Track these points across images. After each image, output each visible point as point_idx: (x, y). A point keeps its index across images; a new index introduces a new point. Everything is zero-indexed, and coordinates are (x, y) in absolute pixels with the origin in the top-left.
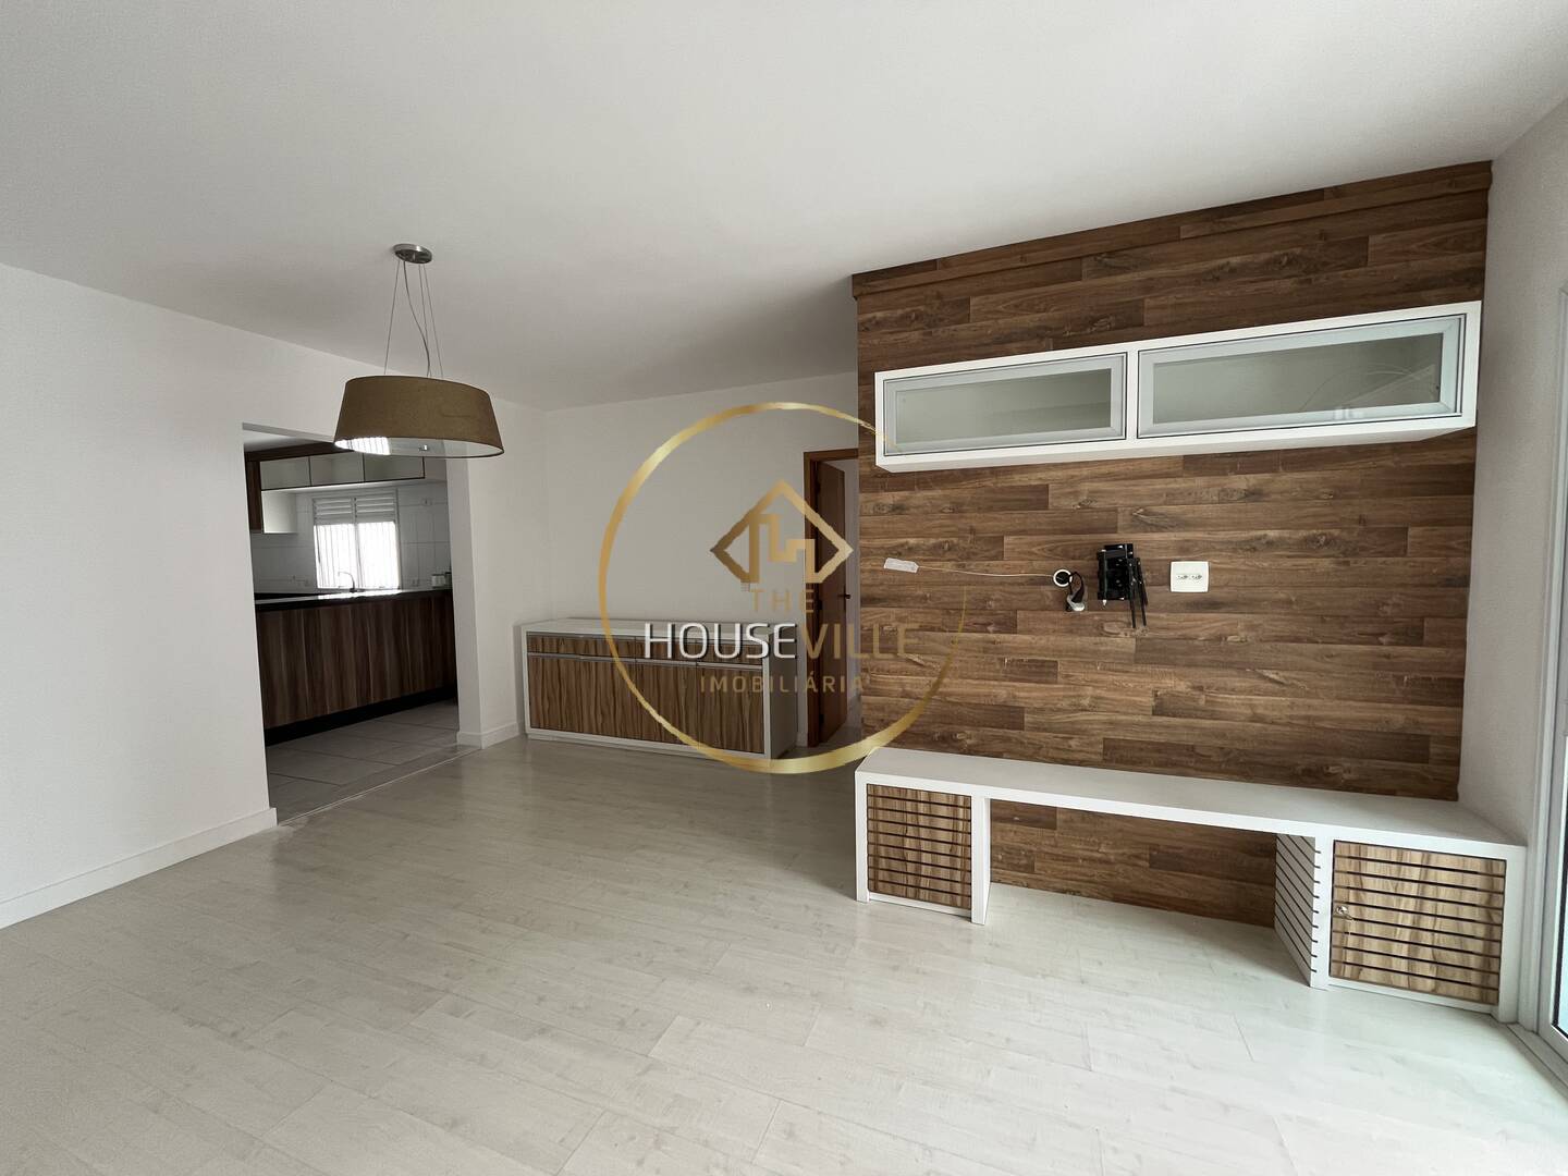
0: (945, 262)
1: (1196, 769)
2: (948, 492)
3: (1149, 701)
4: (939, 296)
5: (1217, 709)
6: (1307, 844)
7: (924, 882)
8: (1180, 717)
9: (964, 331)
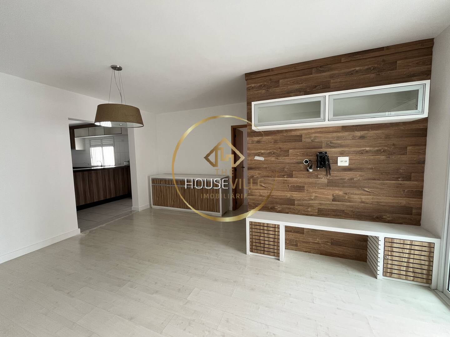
0: (272, 70)
1: (345, 217)
2: (273, 137)
3: (331, 197)
4: (270, 80)
5: (351, 199)
6: (377, 238)
7: (266, 249)
8: (340, 202)
9: (278, 90)
